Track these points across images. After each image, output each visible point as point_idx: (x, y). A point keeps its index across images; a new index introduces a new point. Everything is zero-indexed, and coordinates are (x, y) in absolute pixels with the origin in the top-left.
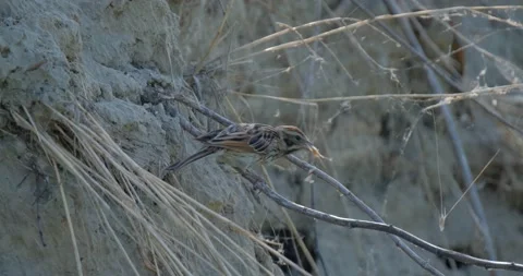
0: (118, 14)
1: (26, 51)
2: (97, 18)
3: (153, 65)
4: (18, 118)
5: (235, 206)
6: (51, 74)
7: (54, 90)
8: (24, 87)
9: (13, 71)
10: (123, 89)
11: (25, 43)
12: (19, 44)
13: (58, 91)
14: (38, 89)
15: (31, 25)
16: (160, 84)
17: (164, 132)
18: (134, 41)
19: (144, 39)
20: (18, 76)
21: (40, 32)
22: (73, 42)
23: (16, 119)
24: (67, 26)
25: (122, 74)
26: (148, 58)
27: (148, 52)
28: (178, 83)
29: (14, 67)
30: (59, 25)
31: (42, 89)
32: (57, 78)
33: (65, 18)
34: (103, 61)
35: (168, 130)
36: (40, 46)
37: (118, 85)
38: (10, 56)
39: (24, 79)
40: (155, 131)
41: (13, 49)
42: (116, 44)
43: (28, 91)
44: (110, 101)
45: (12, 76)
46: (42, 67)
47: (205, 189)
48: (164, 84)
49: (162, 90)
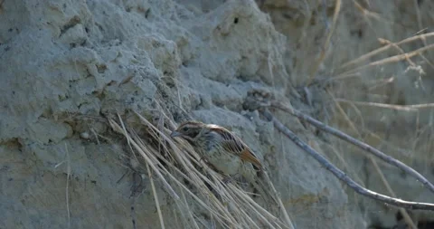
0: (225, 35)
1: (120, 67)
2: (207, 39)
3: (258, 78)
4: (113, 125)
5: (329, 198)
6: (140, 85)
7: (142, 100)
8: (118, 97)
9: (109, 84)
10: (222, 98)
11: (121, 60)
12: (115, 61)
13: (145, 100)
14: (129, 99)
15: (130, 46)
16: (260, 94)
17: (257, 134)
18: (240, 58)
19: (249, 56)
20: (112, 89)
21: (137, 51)
22: (170, 59)
23: (112, 125)
24: (163, 46)
25: (224, 86)
26: (254, 72)
27: (253, 67)
28: (279, 93)
29: (109, 81)
30: (156, 45)
31: (133, 99)
32: (144, 89)
33: (162, 39)
34: (210, 75)
35: (261, 133)
36: (135, 62)
37: (218, 96)
38: (106, 72)
39: (118, 91)
40: (249, 134)
41: (109, 66)
42: (223, 61)
43: (121, 101)
44: (208, 109)
45: (108, 89)
46: (132, 81)
47: (301, 183)
48: (264, 94)
49: (261, 99)
